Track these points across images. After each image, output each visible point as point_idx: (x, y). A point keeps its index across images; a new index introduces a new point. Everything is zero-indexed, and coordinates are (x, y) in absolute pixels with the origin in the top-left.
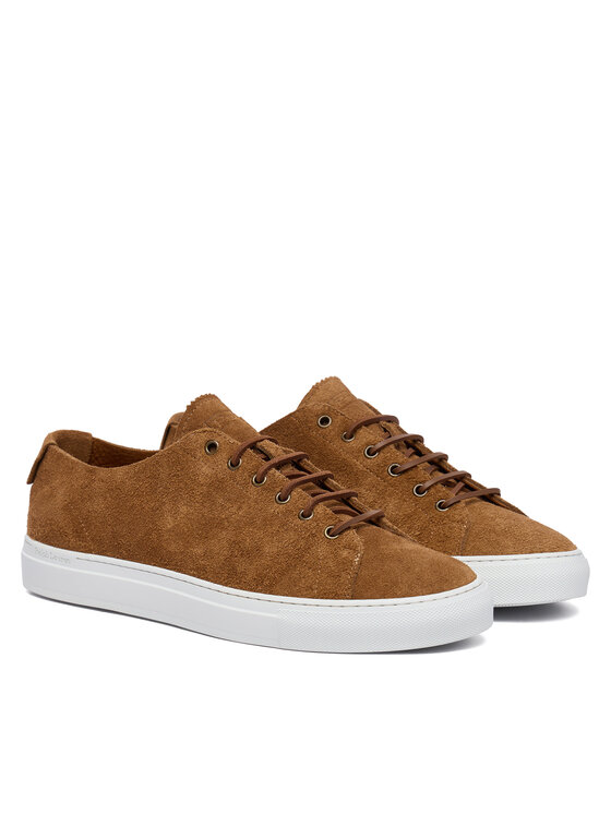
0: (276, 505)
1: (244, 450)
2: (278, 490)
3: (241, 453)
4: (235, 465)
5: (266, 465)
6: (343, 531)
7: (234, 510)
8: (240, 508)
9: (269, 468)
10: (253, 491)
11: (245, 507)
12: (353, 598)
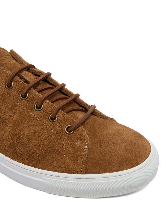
0: (35, 112)
1: (14, 77)
2: (36, 102)
3: (12, 80)
4: (9, 86)
5: (27, 86)
6: (76, 129)
7: (11, 114)
8: (14, 113)
9: (29, 89)
10: (21, 103)
11: (17, 113)
12: (86, 173)
